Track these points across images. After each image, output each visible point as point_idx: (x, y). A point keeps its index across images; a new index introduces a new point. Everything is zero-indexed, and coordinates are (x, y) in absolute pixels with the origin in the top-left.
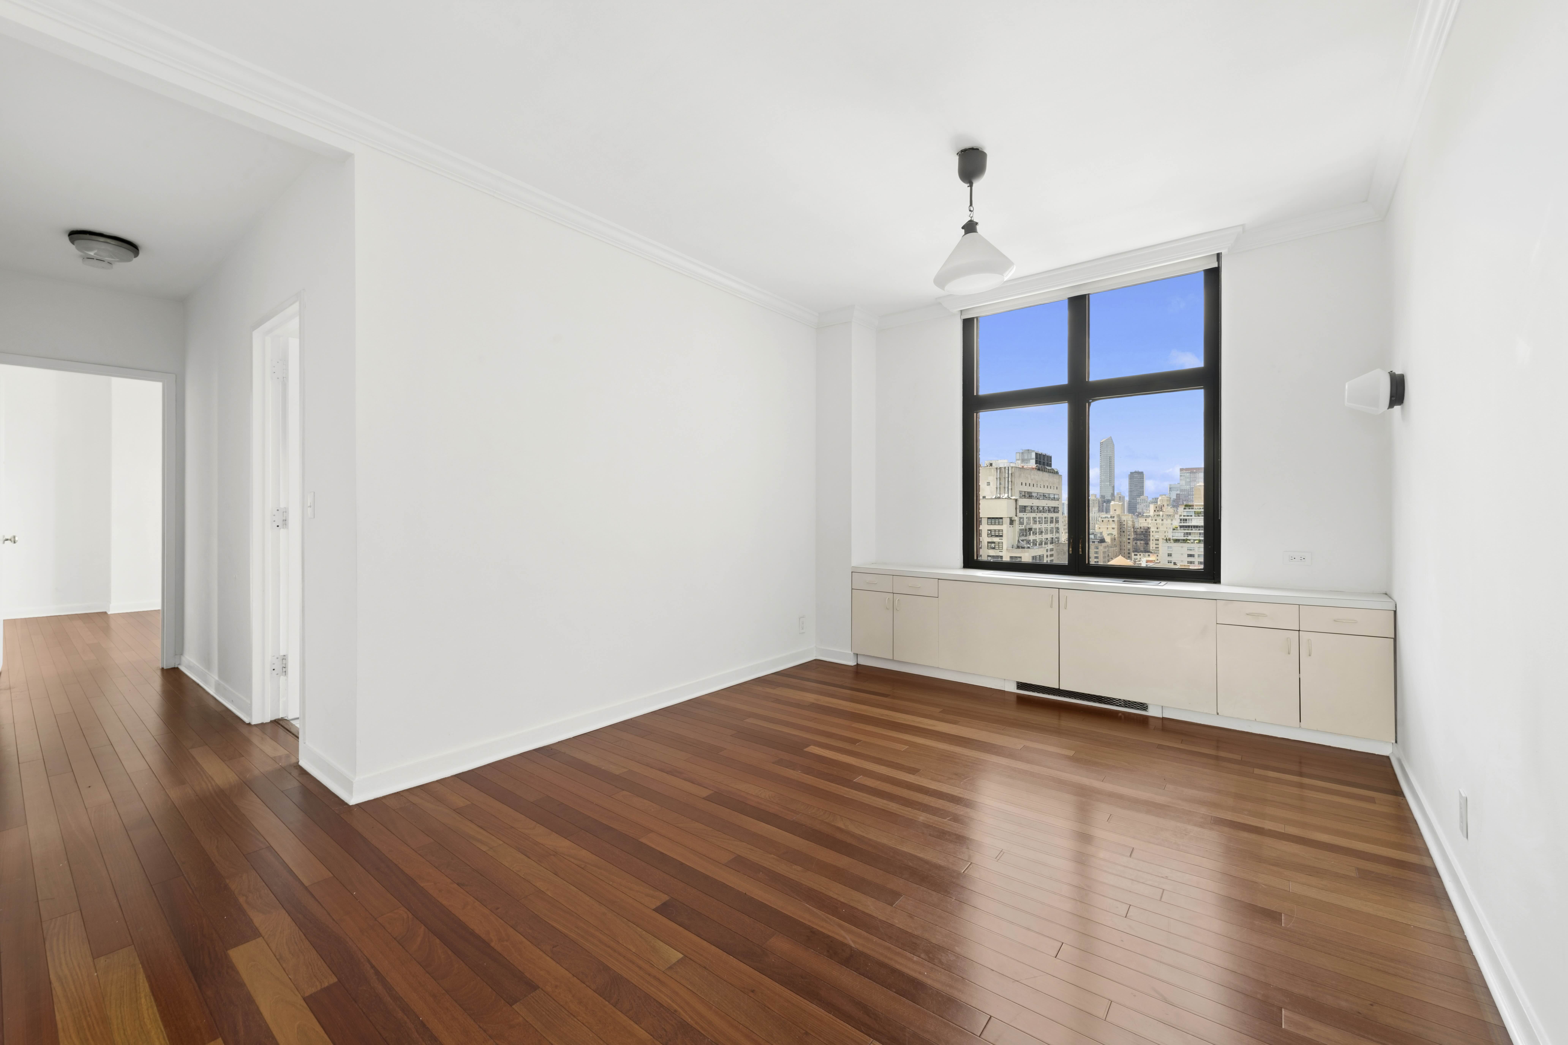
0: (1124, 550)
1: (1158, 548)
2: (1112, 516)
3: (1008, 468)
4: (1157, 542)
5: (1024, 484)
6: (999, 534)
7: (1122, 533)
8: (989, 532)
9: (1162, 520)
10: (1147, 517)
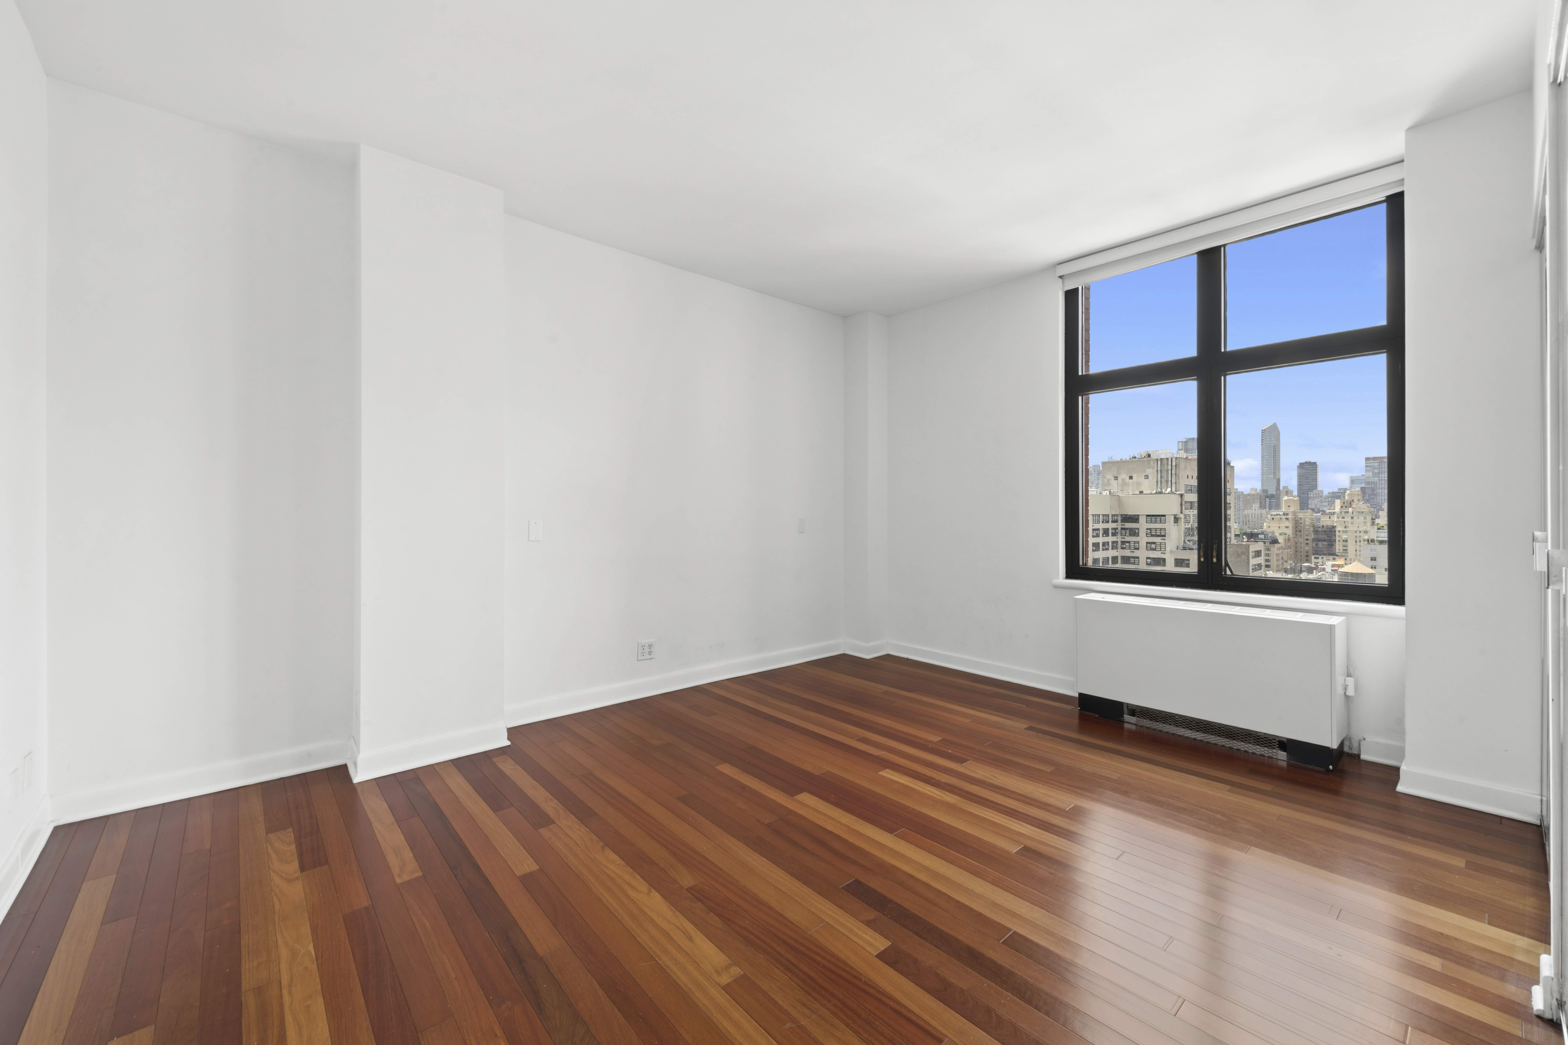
0: (1301, 552)
1: (1346, 550)
2: (1286, 513)
3: (1172, 459)
4: (1345, 543)
5: (1190, 477)
6: (1161, 533)
7: (1298, 533)
8: (1149, 531)
9: (1352, 518)
10: (1331, 514)
